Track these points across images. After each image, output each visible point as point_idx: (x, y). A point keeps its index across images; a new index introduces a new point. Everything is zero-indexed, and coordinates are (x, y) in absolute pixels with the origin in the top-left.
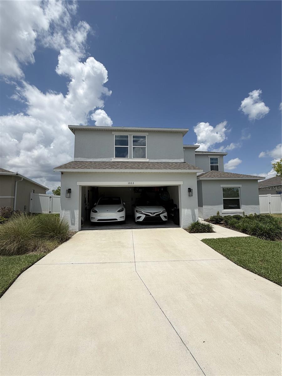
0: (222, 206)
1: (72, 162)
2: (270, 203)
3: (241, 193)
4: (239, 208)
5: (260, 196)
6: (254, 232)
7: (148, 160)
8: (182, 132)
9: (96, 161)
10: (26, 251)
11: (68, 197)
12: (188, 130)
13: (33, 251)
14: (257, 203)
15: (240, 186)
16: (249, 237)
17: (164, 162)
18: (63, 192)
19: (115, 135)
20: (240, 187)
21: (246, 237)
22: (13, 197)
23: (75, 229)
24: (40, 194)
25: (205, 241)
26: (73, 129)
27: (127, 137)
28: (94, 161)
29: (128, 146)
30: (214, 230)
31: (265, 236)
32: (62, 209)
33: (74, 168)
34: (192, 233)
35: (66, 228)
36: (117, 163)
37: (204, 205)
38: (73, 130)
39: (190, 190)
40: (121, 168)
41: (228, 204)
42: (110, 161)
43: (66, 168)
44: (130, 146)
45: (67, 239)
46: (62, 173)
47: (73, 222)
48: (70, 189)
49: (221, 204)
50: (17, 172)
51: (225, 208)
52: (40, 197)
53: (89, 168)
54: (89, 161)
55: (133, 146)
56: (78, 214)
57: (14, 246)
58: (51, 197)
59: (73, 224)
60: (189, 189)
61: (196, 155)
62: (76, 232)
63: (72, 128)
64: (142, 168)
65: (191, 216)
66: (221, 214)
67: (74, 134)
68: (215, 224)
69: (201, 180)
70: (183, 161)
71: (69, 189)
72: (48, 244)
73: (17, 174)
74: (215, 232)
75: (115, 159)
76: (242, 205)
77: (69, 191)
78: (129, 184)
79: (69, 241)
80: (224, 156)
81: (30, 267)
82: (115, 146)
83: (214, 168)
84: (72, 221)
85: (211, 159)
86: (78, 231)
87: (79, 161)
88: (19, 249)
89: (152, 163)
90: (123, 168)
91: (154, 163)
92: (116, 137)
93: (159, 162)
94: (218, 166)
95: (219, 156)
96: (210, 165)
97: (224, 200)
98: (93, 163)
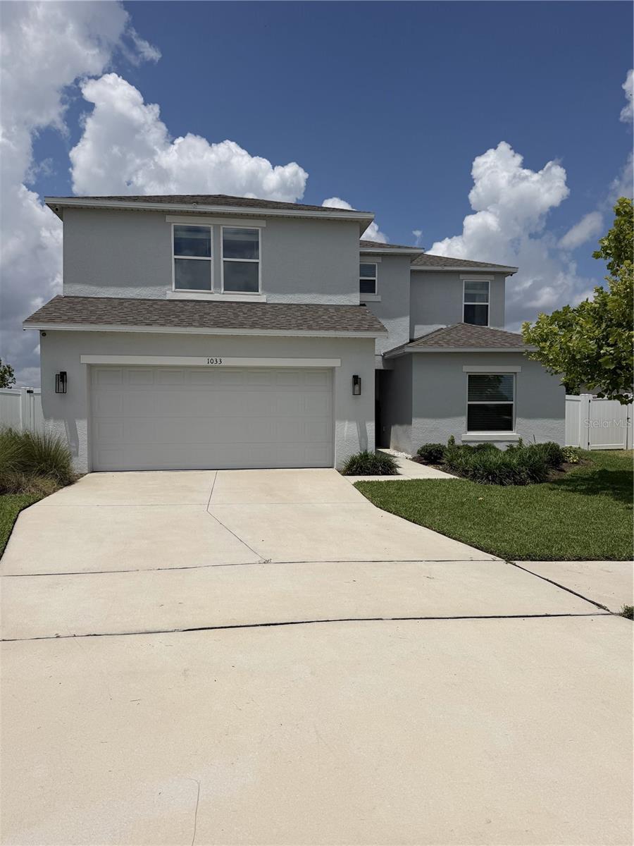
0: (464, 420)
1: (59, 298)
3: (518, 389)
4: (509, 427)
7: (263, 299)
8: (357, 222)
9: (123, 297)
10: (5, 492)
11: (61, 390)
12: (371, 216)
14: (560, 414)
15: (517, 369)
16: (452, 480)
17: (306, 305)
19: (173, 225)
20: (515, 373)
23: (83, 467)
26: (59, 209)
27: (207, 231)
28: (119, 297)
29: (211, 259)
32: (47, 421)
33: (71, 320)
34: (348, 475)
36: (180, 305)
37: (416, 417)
38: (57, 209)
39: (356, 380)
40: (190, 325)
41: (478, 419)
42: (160, 298)
43: (52, 321)
44: (217, 260)
46: (43, 333)
47: (76, 449)
48: (65, 373)
51: (471, 427)
53: (111, 323)
54: (106, 296)
55: (224, 257)
56: (86, 433)
59: (75, 455)
61: (413, 272)
62: (82, 475)
63: (55, 205)
64: (241, 326)
65: (358, 441)
66: (458, 442)
67: (62, 219)
69: (411, 354)
70: (357, 303)
71: (61, 373)
74: (397, 474)
75: (173, 293)
76: (517, 419)
77: (62, 377)
78: (209, 363)
79: (74, 485)
80: (506, 278)
82: (174, 257)
83: (475, 315)
85: (469, 286)
86: (87, 471)
87: (79, 295)
89: (274, 306)
90: (194, 324)
91: (280, 307)
92: (176, 229)
93: (294, 305)
94: (487, 306)
95: (492, 278)
96: (464, 303)
97: (470, 406)
98: (116, 301)
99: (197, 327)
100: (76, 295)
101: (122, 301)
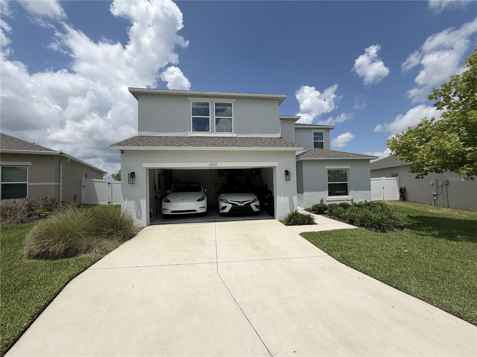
0: (327, 192)
1: (136, 137)
2: (383, 188)
3: (350, 176)
4: (346, 194)
5: (371, 179)
6: (363, 223)
7: (234, 135)
8: (278, 99)
9: (167, 136)
10: (76, 253)
11: (131, 182)
12: (285, 96)
13: (85, 253)
14: (368, 188)
15: (349, 167)
16: (357, 229)
17: (255, 138)
18: (125, 177)
19: (191, 102)
20: (348, 169)
21: (352, 229)
22: (58, 184)
23: (142, 224)
24: (94, 180)
25: (304, 235)
26: (136, 93)
27: (208, 104)
28: (165, 136)
29: (210, 117)
30: (315, 221)
31: (375, 227)
32: (124, 199)
33: (139, 145)
34: (289, 225)
35: (130, 222)
36: (195, 138)
37: (305, 191)
39: (287, 173)
40: (200, 146)
41: (333, 190)
42: (185, 136)
43: (127, 145)
44: (212, 117)
45: (131, 236)
46: (122, 152)
47: (139, 215)
48: (134, 173)
49: (326, 190)
50: (61, 151)
51: (330, 194)
52: (94, 183)
53: (158, 146)
54: (159, 136)
55: (216, 116)
56: (145, 204)
57: (60, 247)
58: (110, 183)
59: (139, 217)
60: (286, 171)
61: (296, 128)
62: (143, 228)
63: (134, 92)
64: (227, 145)
65: (289, 205)
66: (325, 202)
67: (137, 100)
68: (318, 214)
69: (302, 161)
70: (280, 137)
71: (132, 173)
72: (106, 243)
73: (61, 153)
74: (316, 224)
75: (192, 134)
76: (350, 191)
77: (133, 175)
78: (211, 166)
79: (133, 239)
80: (330, 131)
81: (81, 272)
82: (192, 116)
83: (318, 145)
84: (137, 213)
85: (315, 134)
86: (146, 226)
87: (146, 135)
88: (66, 250)
89: (240, 138)
90: (202, 145)
91: (243, 138)
92: (193, 103)
93: (249, 138)
94: (323, 142)
95: (324, 130)
96: (313, 141)
97: (329, 184)
98: (164, 138)
99: (204, 146)
100: (144, 135)
101: (166, 138)
